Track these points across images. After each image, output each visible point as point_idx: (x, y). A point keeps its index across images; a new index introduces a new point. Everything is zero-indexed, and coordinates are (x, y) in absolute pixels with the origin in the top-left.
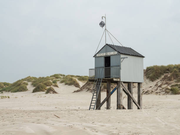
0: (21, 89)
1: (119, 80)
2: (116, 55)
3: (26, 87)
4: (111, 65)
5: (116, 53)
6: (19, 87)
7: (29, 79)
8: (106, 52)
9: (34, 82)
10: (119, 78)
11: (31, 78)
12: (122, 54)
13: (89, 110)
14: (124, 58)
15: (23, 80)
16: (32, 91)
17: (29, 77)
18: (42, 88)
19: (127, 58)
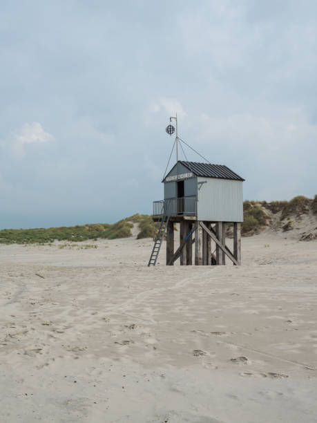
0: (121, 234)
1: (194, 218)
2: (192, 178)
3: (129, 231)
4: (185, 195)
5: (191, 175)
6: (119, 231)
7: (135, 219)
8: (178, 174)
9: (143, 222)
10: (195, 215)
11: (138, 217)
12: (200, 176)
13: (149, 265)
14: (202, 183)
15: (127, 220)
16: (136, 237)
17: (137, 214)
18: (151, 231)
19: (206, 182)
